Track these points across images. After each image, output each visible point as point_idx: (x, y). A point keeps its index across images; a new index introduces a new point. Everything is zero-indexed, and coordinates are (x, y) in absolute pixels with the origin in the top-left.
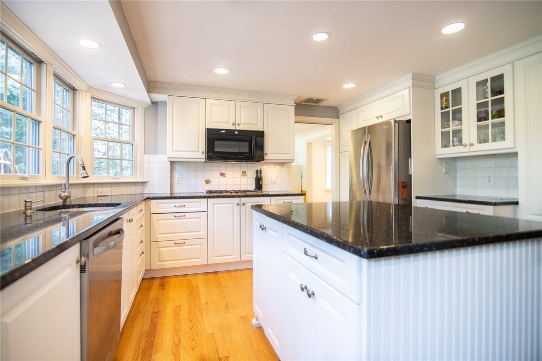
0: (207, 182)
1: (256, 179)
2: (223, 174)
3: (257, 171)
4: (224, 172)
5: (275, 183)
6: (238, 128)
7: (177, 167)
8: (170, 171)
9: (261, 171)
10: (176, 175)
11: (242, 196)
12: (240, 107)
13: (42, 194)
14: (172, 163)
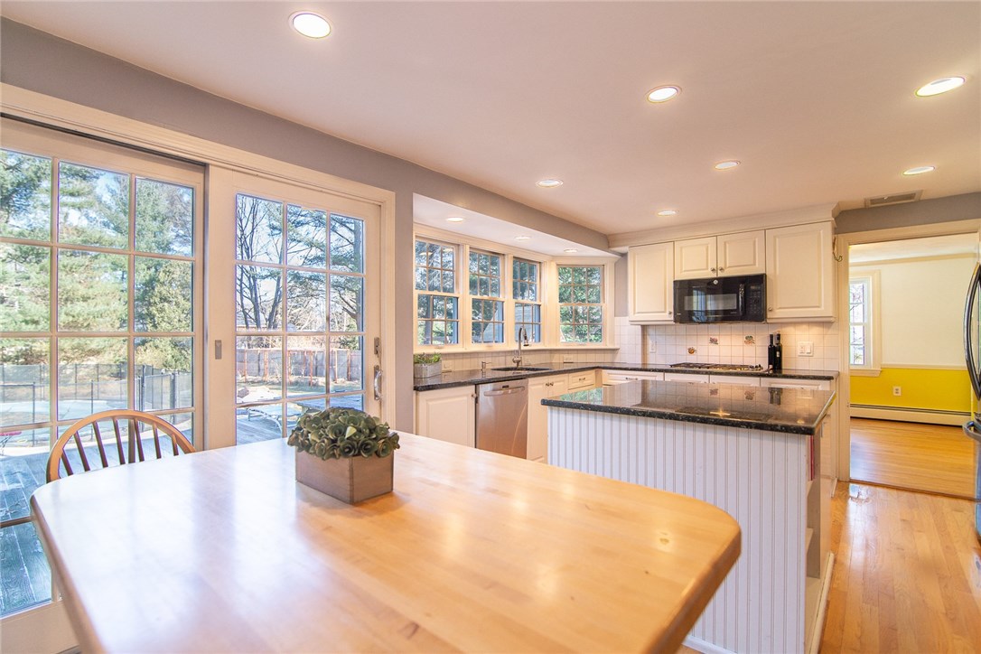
0: (691, 351)
1: (769, 349)
2: (713, 341)
3: (772, 336)
4: (717, 337)
5: (810, 355)
6: (721, 274)
7: (651, 331)
8: (640, 337)
9: (779, 335)
10: (650, 342)
11: (711, 373)
12: (725, 243)
13: (503, 358)
14: (644, 328)
